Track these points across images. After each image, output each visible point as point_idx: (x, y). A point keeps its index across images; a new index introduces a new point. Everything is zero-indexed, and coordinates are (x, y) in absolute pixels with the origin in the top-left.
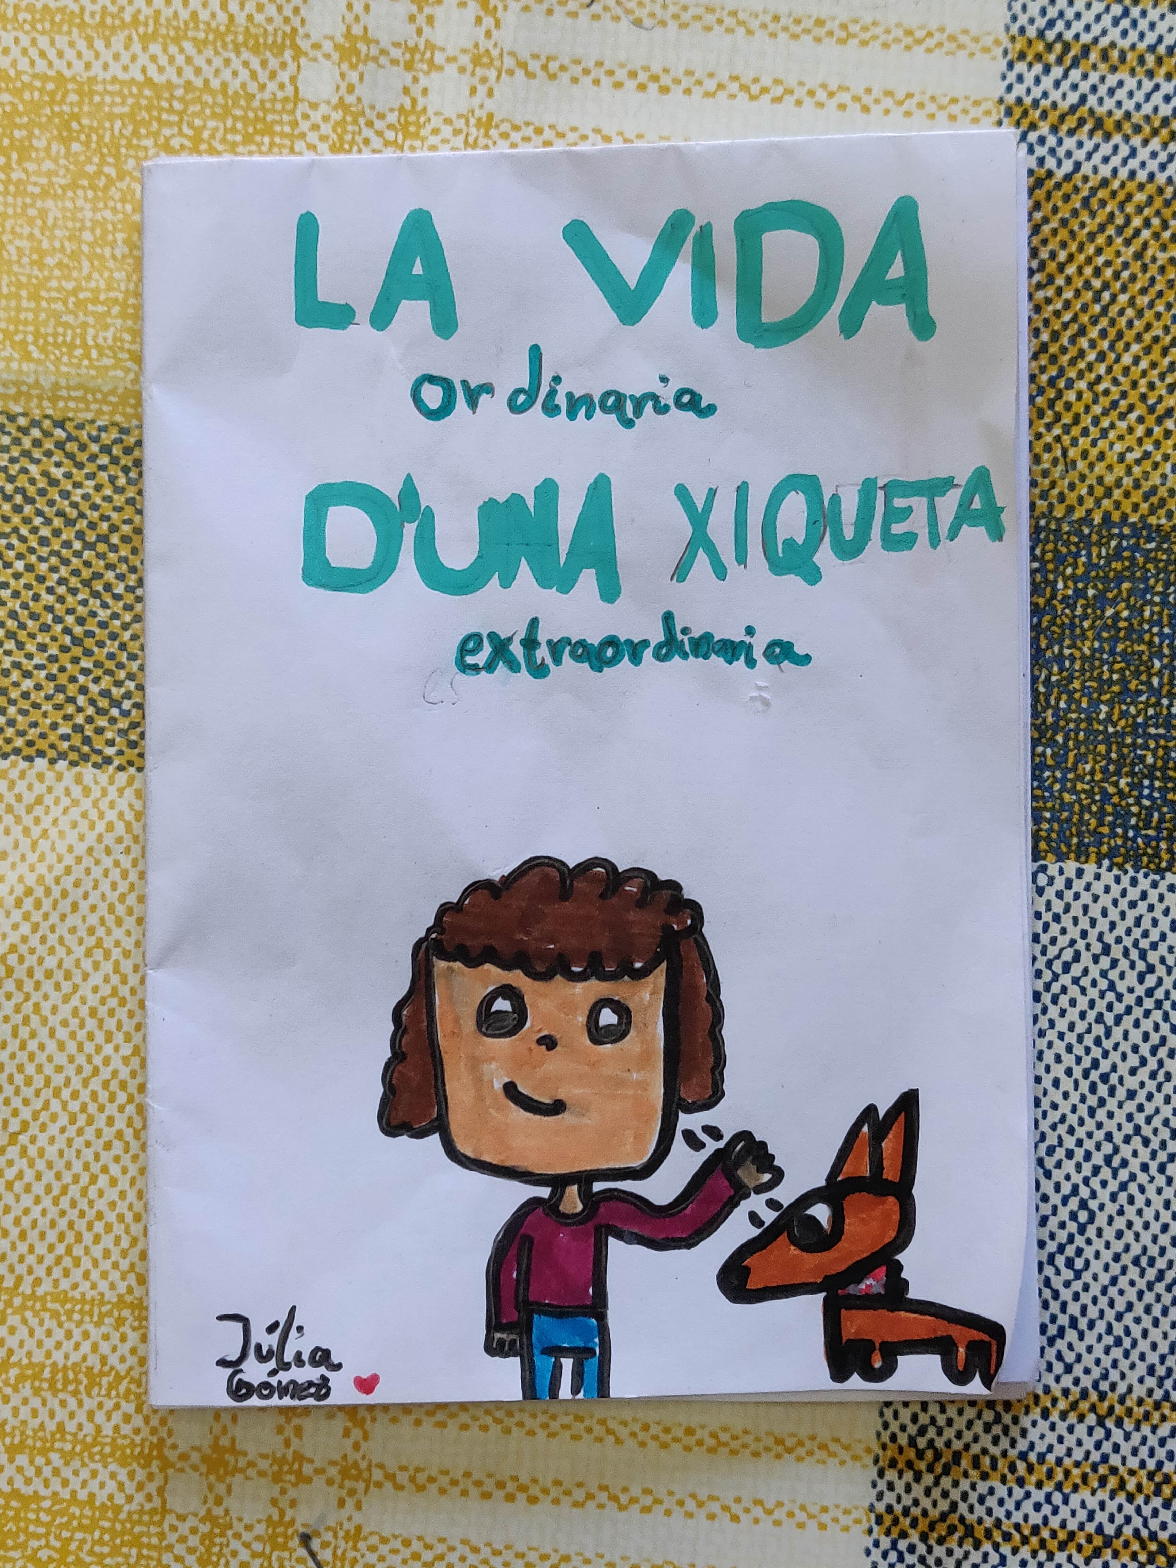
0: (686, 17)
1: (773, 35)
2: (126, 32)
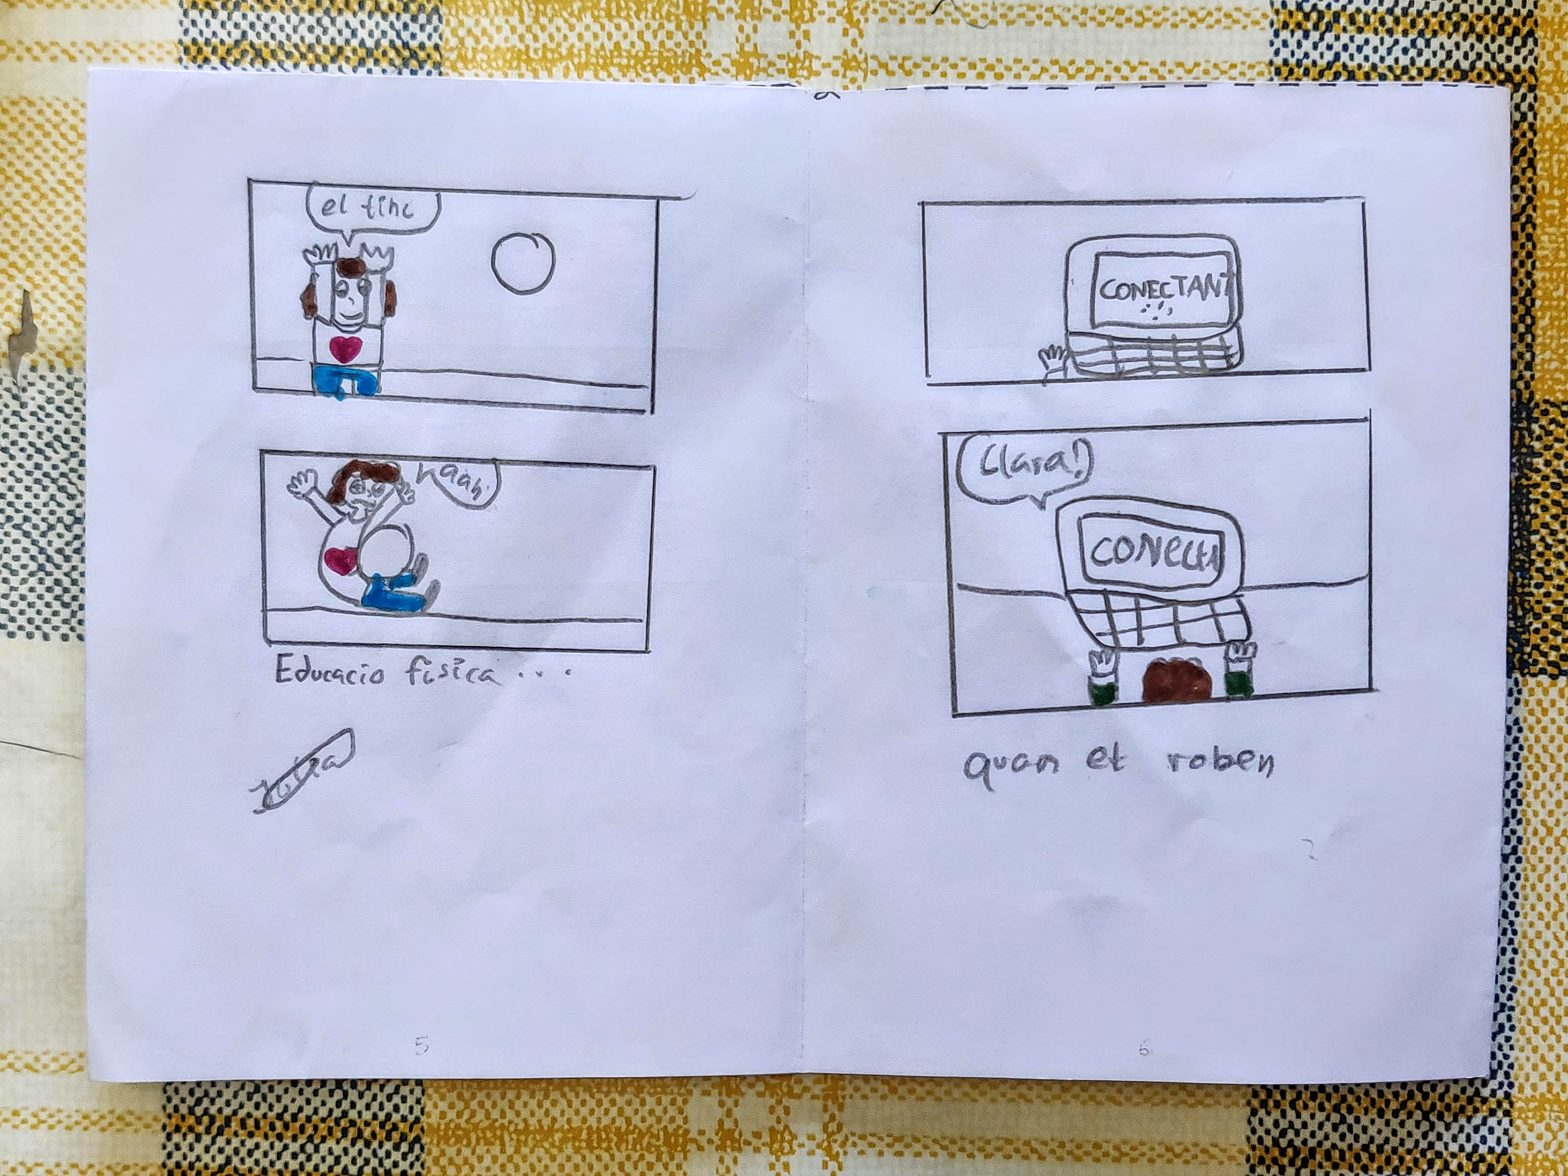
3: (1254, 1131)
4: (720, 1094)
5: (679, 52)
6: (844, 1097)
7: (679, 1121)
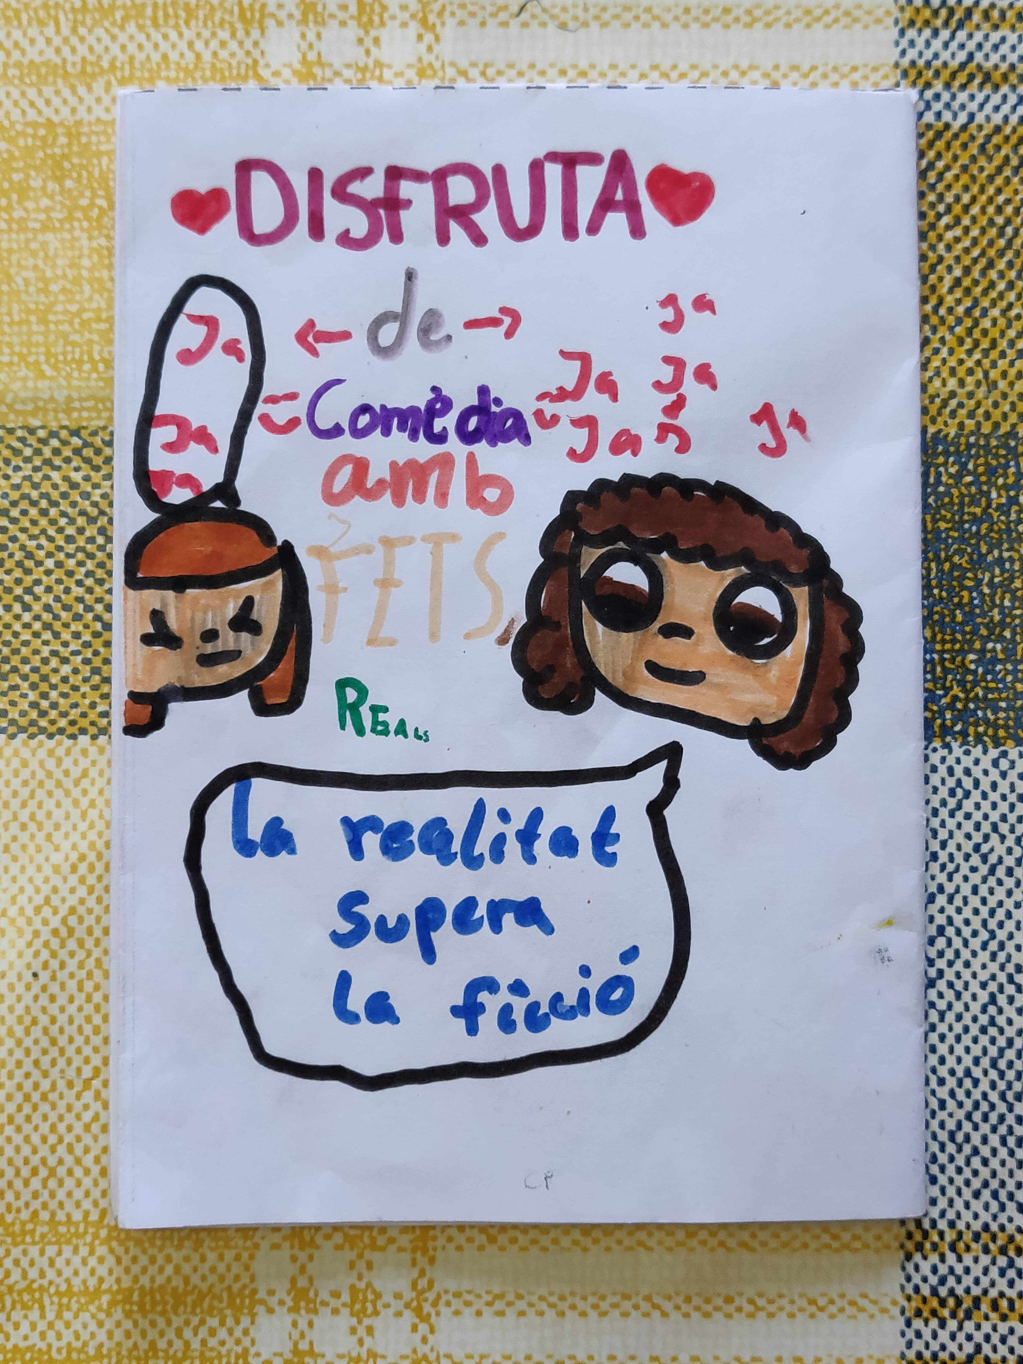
0: (606, 16)
1: (686, 26)
2: (106, 78)
3: (909, 1279)
4: (292, 1247)
5: (234, 62)
6: (435, 1249)
7: (245, 1280)
